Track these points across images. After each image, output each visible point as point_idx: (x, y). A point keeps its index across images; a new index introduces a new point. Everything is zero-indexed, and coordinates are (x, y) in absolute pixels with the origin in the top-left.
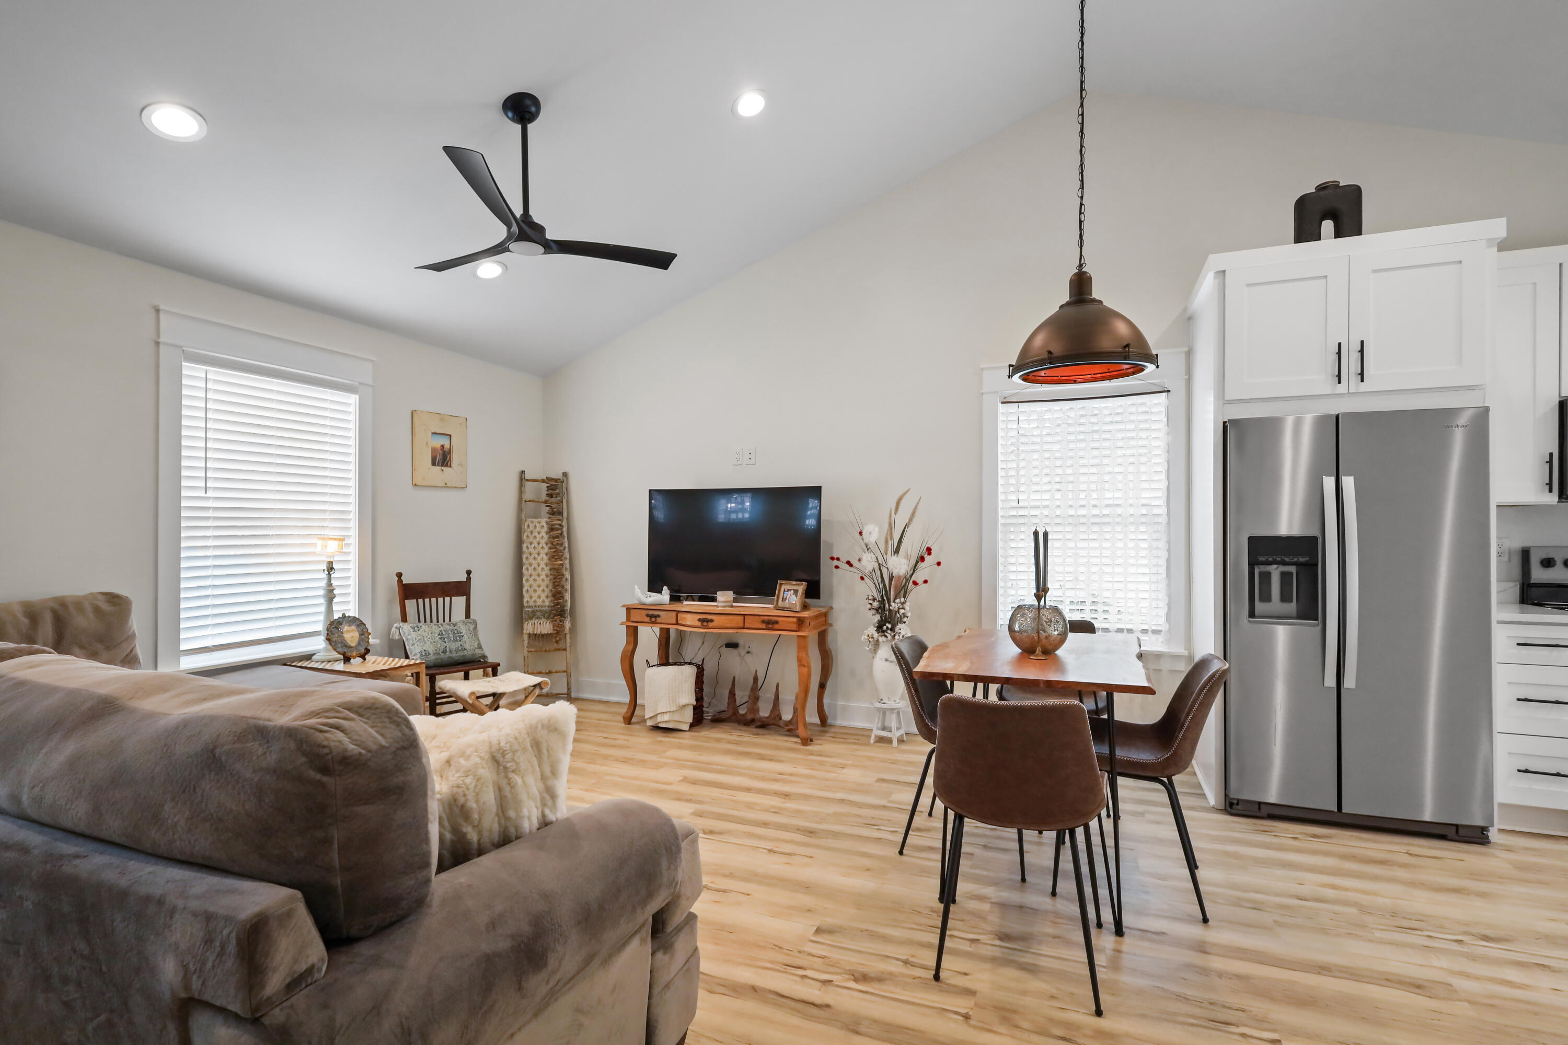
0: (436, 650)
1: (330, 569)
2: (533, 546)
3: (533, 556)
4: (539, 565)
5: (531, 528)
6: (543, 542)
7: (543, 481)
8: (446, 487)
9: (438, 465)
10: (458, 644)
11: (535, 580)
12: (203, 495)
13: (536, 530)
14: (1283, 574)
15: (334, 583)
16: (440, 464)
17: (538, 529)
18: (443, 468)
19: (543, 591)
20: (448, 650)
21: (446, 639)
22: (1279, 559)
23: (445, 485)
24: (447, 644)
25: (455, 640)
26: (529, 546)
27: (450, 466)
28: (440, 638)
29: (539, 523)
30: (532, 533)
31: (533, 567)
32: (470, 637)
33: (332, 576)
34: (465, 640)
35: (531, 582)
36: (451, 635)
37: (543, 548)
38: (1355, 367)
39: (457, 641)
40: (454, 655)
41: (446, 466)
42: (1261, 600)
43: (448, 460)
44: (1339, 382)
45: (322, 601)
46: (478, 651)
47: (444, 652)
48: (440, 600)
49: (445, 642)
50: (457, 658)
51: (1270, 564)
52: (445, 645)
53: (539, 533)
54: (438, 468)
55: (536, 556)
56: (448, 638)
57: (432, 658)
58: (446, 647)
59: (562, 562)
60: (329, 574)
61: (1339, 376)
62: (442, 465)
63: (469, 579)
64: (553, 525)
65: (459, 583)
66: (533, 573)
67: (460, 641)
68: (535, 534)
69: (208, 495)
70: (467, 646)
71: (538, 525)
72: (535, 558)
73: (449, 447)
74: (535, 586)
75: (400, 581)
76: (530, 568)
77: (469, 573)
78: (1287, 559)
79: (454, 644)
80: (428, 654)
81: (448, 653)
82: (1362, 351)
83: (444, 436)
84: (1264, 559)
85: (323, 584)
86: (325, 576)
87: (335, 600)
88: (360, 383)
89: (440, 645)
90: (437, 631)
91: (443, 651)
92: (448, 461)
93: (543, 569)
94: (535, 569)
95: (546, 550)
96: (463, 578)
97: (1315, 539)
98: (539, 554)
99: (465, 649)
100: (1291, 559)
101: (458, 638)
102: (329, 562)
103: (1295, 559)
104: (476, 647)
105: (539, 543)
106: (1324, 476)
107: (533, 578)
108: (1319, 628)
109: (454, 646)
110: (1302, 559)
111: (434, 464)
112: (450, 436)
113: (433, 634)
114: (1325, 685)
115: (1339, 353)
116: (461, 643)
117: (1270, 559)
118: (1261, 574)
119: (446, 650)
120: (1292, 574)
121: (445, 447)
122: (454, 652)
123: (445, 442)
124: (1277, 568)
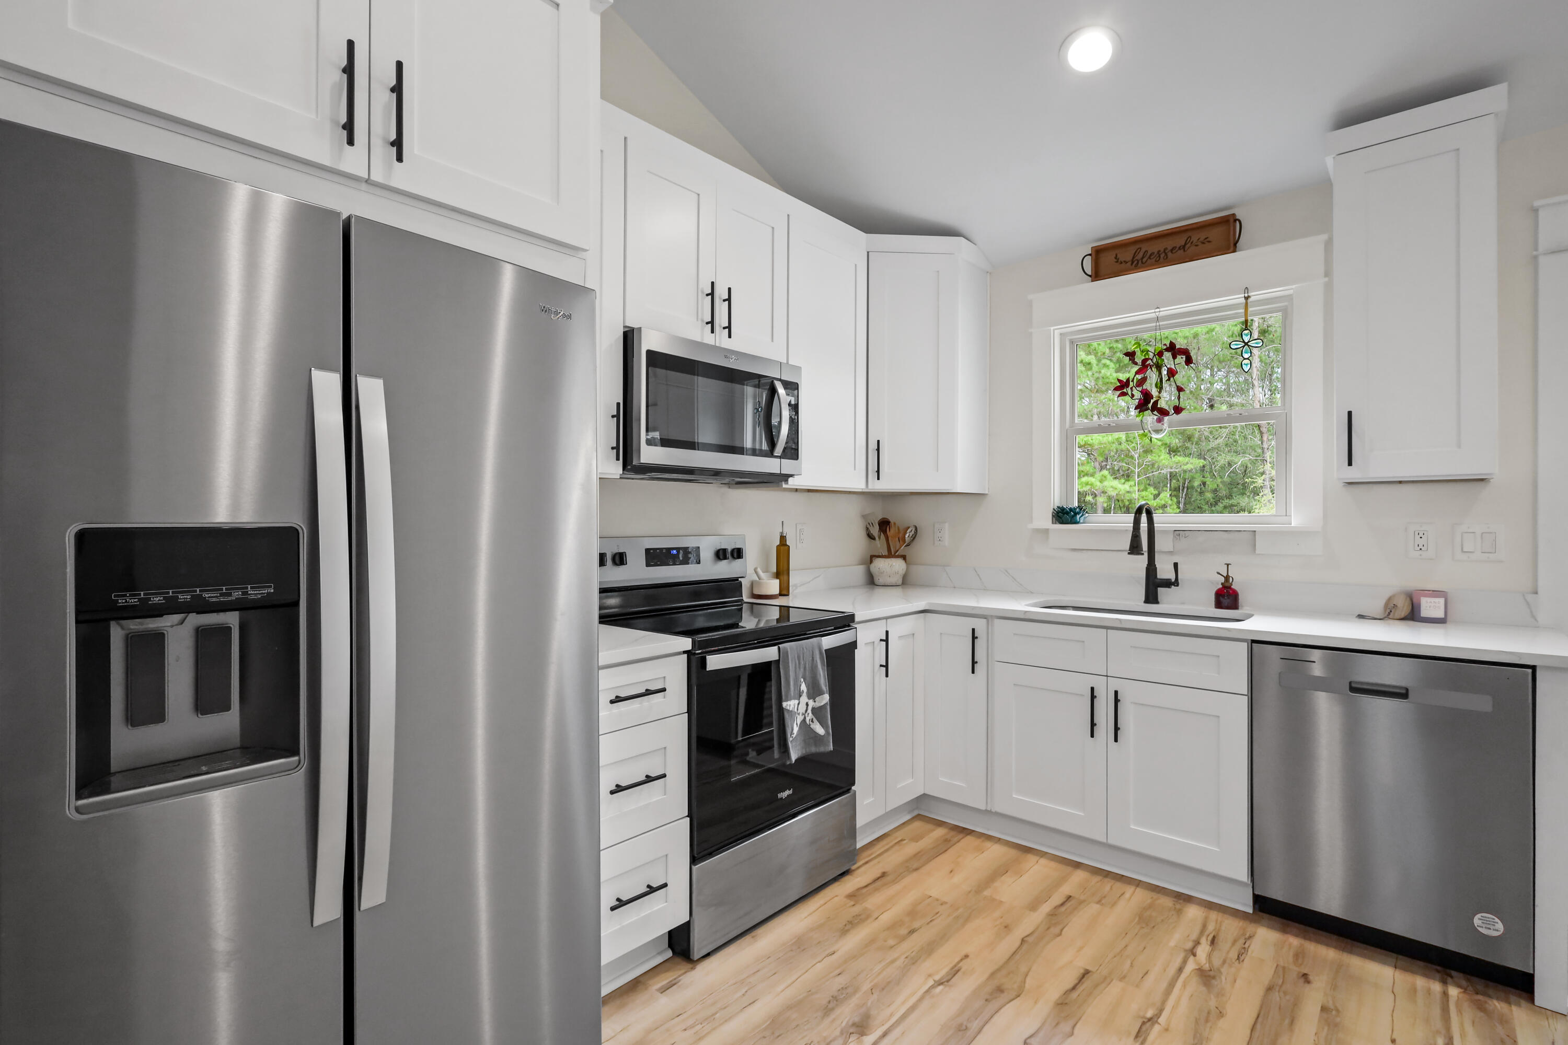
14: (201, 634)
22: (184, 597)
38: (385, 128)
42: (133, 719)
44: (351, 142)
51: (158, 612)
61: (349, 127)
78: (210, 596)
82: (397, 89)
84: (134, 601)
97: (291, 533)
100: (222, 595)
103: (237, 594)
106: (313, 369)
108: (299, 777)
110: (254, 593)
114: (316, 924)
115: (349, 70)
117: (157, 599)
118: (133, 642)
120: (225, 630)
124: (182, 622)
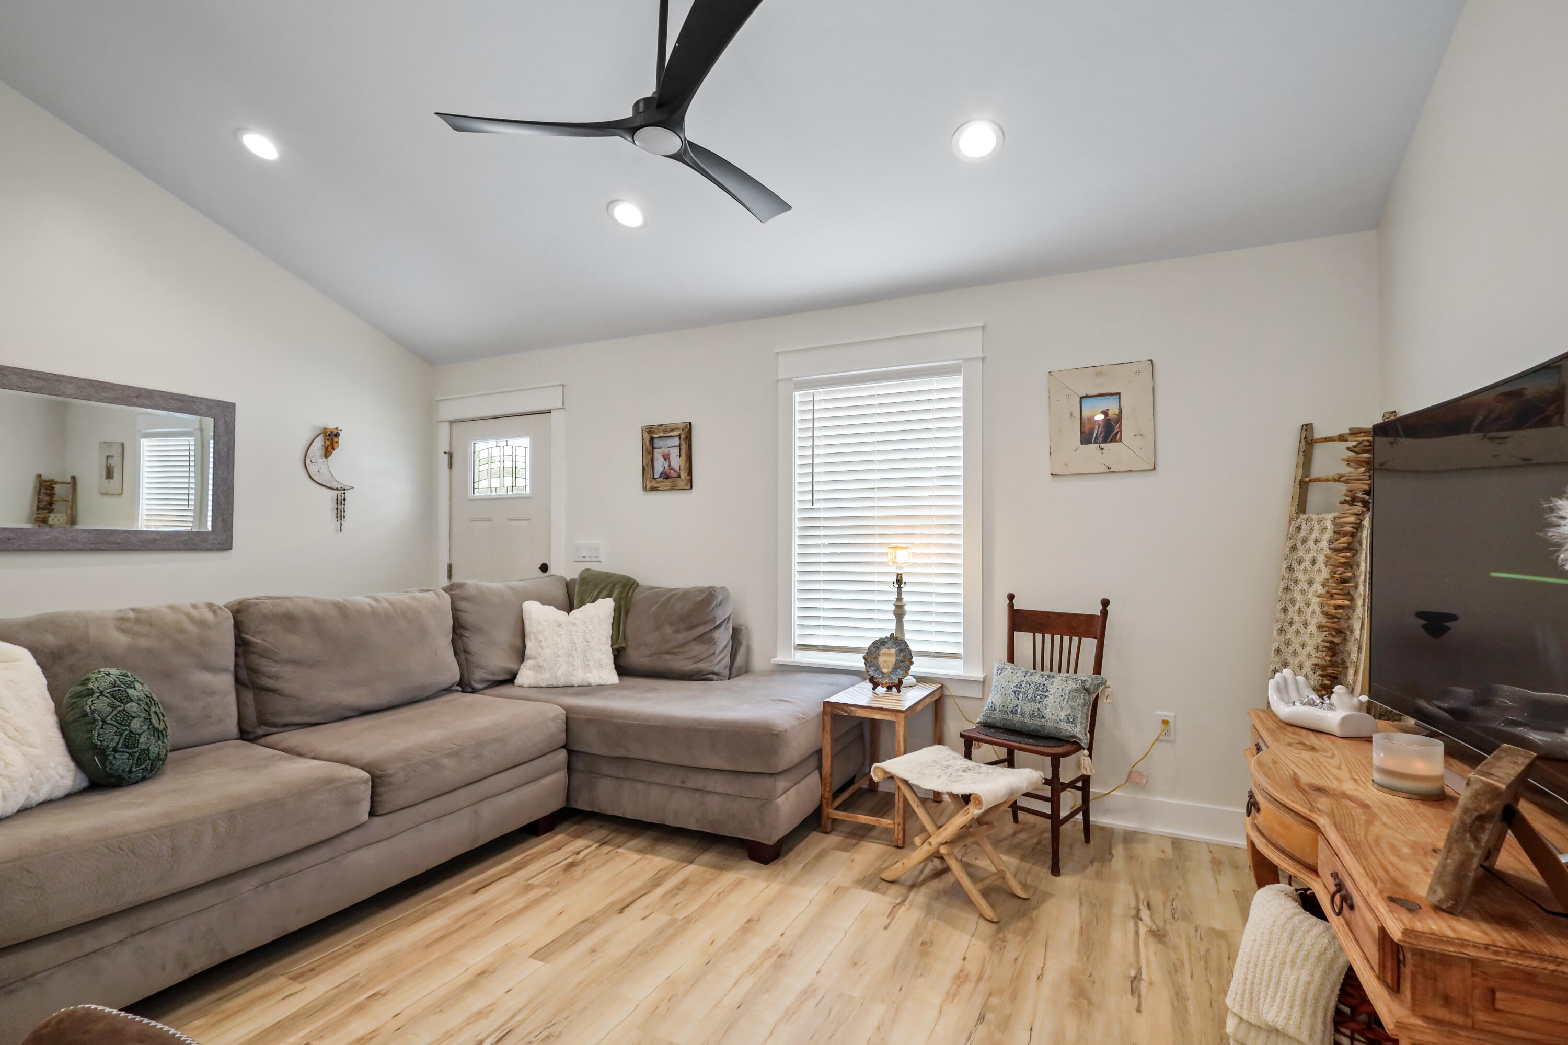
0: (1003, 706)
1: (899, 581)
2: (1303, 566)
3: (1299, 587)
4: (1308, 605)
5: (1303, 533)
6: (1321, 559)
7: (1342, 438)
8: (1110, 471)
9: (1096, 442)
10: (1035, 706)
11: (1298, 632)
12: (811, 506)
13: (1313, 537)
15: (906, 598)
16: (1101, 439)
17: (1316, 534)
18: (1102, 445)
19: (1309, 655)
20: (1019, 711)
21: (1021, 694)
23: (1108, 470)
24: (1020, 702)
25: (1031, 701)
26: (1295, 566)
27: (1121, 441)
28: (1014, 692)
29: (1319, 522)
30: (1304, 541)
31: (1296, 608)
32: (1058, 701)
33: (903, 590)
34: (1047, 703)
35: (1289, 637)
36: (1031, 691)
37: (1319, 570)
39: (1035, 701)
40: (1027, 720)
41: (1114, 440)
43: (1115, 431)
45: (893, 617)
46: (1063, 726)
47: (1014, 712)
48: (1066, 639)
49: (1018, 699)
50: (1033, 727)
52: (1017, 702)
53: (1316, 541)
54: (1093, 447)
55: (1305, 586)
56: (1024, 694)
57: (998, 715)
58: (1017, 705)
59: (1347, 603)
60: (899, 588)
62: (1105, 441)
63: (1104, 613)
64: (1343, 525)
65: (1090, 618)
66: (1296, 618)
67: (1039, 703)
68: (1311, 543)
69: (816, 506)
70: (1047, 713)
71: (1316, 527)
72: (1303, 591)
73: (1117, 411)
74: (1295, 645)
75: (1011, 605)
76: (1291, 609)
77: (1105, 603)
79: (1029, 704)
80: (993, 709)
81: (1019, 716)
83: (1107, 397)
85: (894, 597)
86: (896, 589)
87: (906, 618)
88: (963, 360)
89: (1009, 701)
90: (1016, 681)
91: (1012, 711)
92: (1116, 434)
93: (1313, 612)
94: (1300, 611)
95: (1325, 574)
96: (1097, 610)
98: (1310, 583)
99: (1043, 717)
101: (1038, 697)
102: (898, 574)
104: (1062, 718)
105: (1314, 562)
107: (1294, 627)
109: (1029, 707)
111: (1086, 439)
112: (1119, 394)
113: (1009, 684)
116: (1039, 706)
119: (1016, 710)
121: (1109, 413)
122: (1027, 717)
123: (1112, 407)
